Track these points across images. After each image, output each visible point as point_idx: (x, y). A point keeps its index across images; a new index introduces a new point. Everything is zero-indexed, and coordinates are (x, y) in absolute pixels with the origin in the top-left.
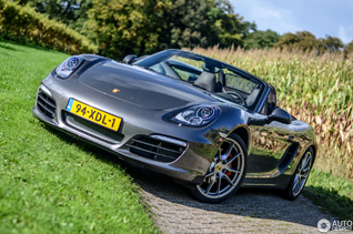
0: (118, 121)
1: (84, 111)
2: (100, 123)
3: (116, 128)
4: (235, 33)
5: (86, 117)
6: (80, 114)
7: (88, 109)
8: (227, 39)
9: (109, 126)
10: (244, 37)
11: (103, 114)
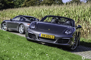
0: (54, 36)
1: (44, 36)
2: (49, 38)
3: (54, 38)
4: (11, 1)
5: (45, 37)
6: (44, 37)
7: (46, 35)
8: (9, 3)
9: (52, 38)
10: (14, 2)
11: (50, 36)
